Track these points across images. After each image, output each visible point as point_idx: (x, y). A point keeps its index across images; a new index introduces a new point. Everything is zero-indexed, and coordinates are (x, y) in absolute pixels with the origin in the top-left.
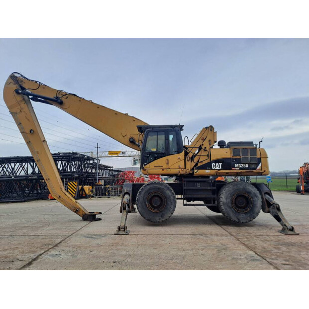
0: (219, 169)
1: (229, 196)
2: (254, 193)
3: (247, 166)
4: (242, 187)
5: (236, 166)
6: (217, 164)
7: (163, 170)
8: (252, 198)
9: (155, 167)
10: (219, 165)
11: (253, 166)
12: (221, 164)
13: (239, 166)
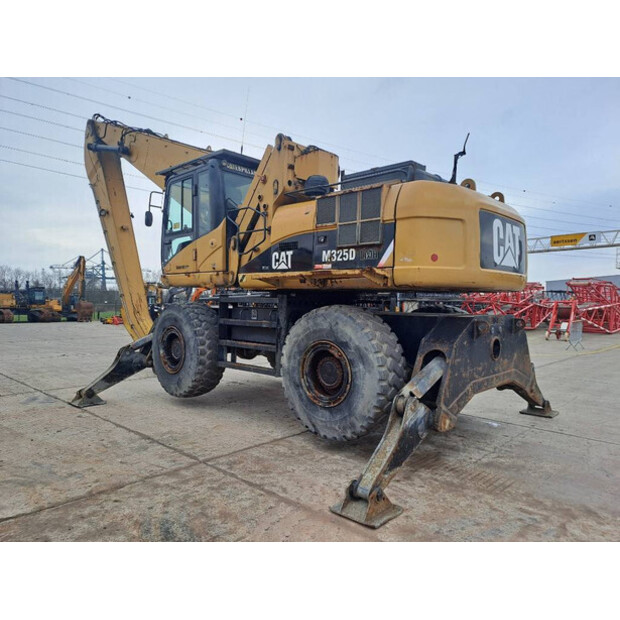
0: (286, 267)
1: (296, 350)
2: (358, 349)
3: (351, 255)
4: (325, 326)
5: (325, 256)
6: (283, 254)
7: (188, 274)
8: (351, 362)
9: (178, 268)
10: (287, 257)
11: (369, 254)
12: (290, 253)
13: (331, 256)
